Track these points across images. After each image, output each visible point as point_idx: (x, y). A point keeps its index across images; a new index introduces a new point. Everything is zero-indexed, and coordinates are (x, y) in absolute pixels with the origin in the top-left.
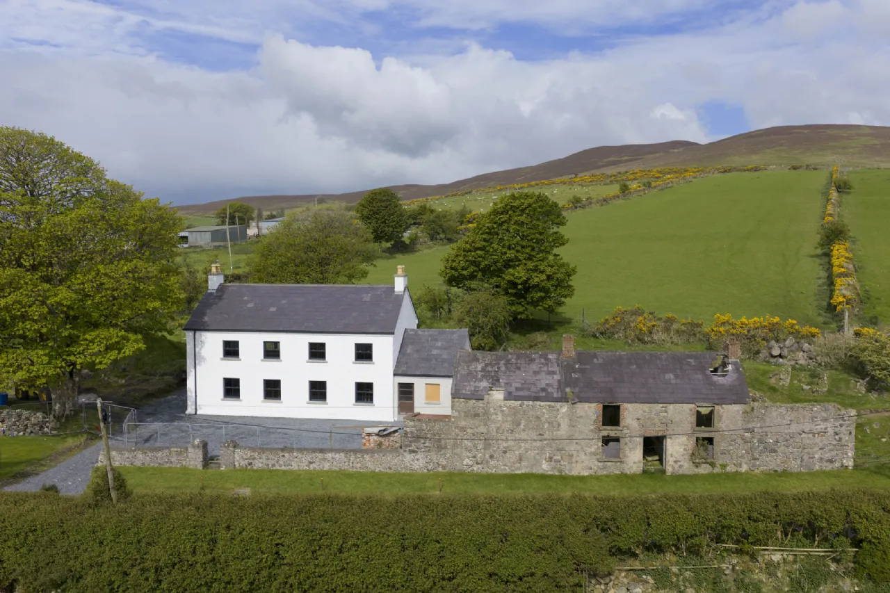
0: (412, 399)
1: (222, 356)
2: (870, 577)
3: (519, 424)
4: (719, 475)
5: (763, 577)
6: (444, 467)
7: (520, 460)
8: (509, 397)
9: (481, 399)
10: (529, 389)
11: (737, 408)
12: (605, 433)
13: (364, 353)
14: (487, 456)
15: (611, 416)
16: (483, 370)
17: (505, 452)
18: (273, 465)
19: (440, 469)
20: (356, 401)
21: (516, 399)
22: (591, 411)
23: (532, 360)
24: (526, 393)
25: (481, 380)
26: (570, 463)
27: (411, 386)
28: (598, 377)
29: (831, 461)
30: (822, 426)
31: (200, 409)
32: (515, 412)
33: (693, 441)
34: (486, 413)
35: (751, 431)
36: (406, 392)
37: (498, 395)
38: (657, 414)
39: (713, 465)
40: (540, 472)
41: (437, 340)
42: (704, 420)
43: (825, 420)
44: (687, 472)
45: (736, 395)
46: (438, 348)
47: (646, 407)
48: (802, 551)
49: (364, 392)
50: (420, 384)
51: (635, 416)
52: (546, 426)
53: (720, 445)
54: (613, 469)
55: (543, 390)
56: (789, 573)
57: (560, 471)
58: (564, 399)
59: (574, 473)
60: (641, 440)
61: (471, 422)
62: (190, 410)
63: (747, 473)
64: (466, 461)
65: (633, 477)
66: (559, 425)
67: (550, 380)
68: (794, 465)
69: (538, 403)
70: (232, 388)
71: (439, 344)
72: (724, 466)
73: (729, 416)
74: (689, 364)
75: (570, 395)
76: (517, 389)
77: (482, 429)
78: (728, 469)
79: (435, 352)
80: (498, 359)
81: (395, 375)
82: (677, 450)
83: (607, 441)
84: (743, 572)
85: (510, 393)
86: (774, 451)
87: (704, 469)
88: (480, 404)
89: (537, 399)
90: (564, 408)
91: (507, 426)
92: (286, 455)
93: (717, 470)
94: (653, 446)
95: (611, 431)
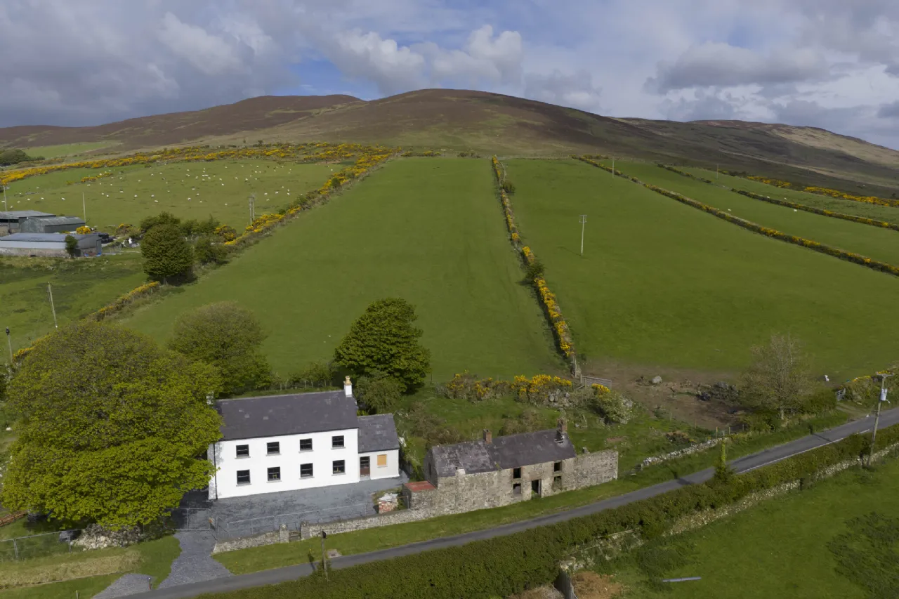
0: (368, 466)
1: (236, 456)
2: (647, 538)
3: (473, 486)
4: (564, 493)
5: (612, 547)
6: (434, 515)
7: (474, 504)
8: (468, 472)
9: (454, 475)
10: (476, 466)
11: (571, 460)
12: (514, 483)
13: (338, 442)
14: (457, 504)
15: (517, 474)
16: (449, 458)
17: (466, 501)
18: (334, 532)
19: (432, 516)
20: (334, 473)
21: (471, 472)
22: (508, 472)
23: (471, 447)
24: (474, 469)
25: (450, 464)
26: (498, 501)
27: (367, 458)
28: (507, 453)
29: (608, 477)
30: (605, 461)
31: (220, 494)
32: (471, 479)
33: (553, 479)
34: (457, 482)
35: (577, 470)
36: (365, 463)
37: (462, 472)
38: (537, 469)
39: (561, 489)
40: (484, 508)
41: (375, 424)
42: (557, 467)
43: (607, 458)
44: (550, 495)
45: (570, 453)
46: (378, 430)
47: (532, 466)
48: (623, 533)
49: (339, 466)
50: (374, 457)
51: (528, 471)
52: (487, 484)
53: (564, 479)
54: (518, 499)
55: (483, 465)
56: (620, 543)
57: (494, 506)
58: (495, 469)
59: (500, 506)
60: (530, 483)
61: (448, 489)
62: (212, 496)
63: (576, 490)
64: (446, 510)
65: (528, 502)
66: (493, 482)
67: (484, 458)
68: (594, 483)
69: (482, 473)
70: (243, 477)
71: (378, 426)
72: (566, 489)
73: (568, 463)
74: (545, 437)
75: (498, 466)
76: (471, 467)
77: (454, 491)
78: (568, 490)
79: (378, 433)
80: (454, 449)
81: (359, 453)
82: (546, 485)
83: (515, 486)
84: (605, 546)
85: (467, 470)
86: (586, 477)
87: (558, 492)
88: (454, 478)
89: (482, 471)
90: (496, 474)
91: (467, 487)
92: (343, 524)
93: (563, 491)
94: (536, 485)
95: (517, 481)
